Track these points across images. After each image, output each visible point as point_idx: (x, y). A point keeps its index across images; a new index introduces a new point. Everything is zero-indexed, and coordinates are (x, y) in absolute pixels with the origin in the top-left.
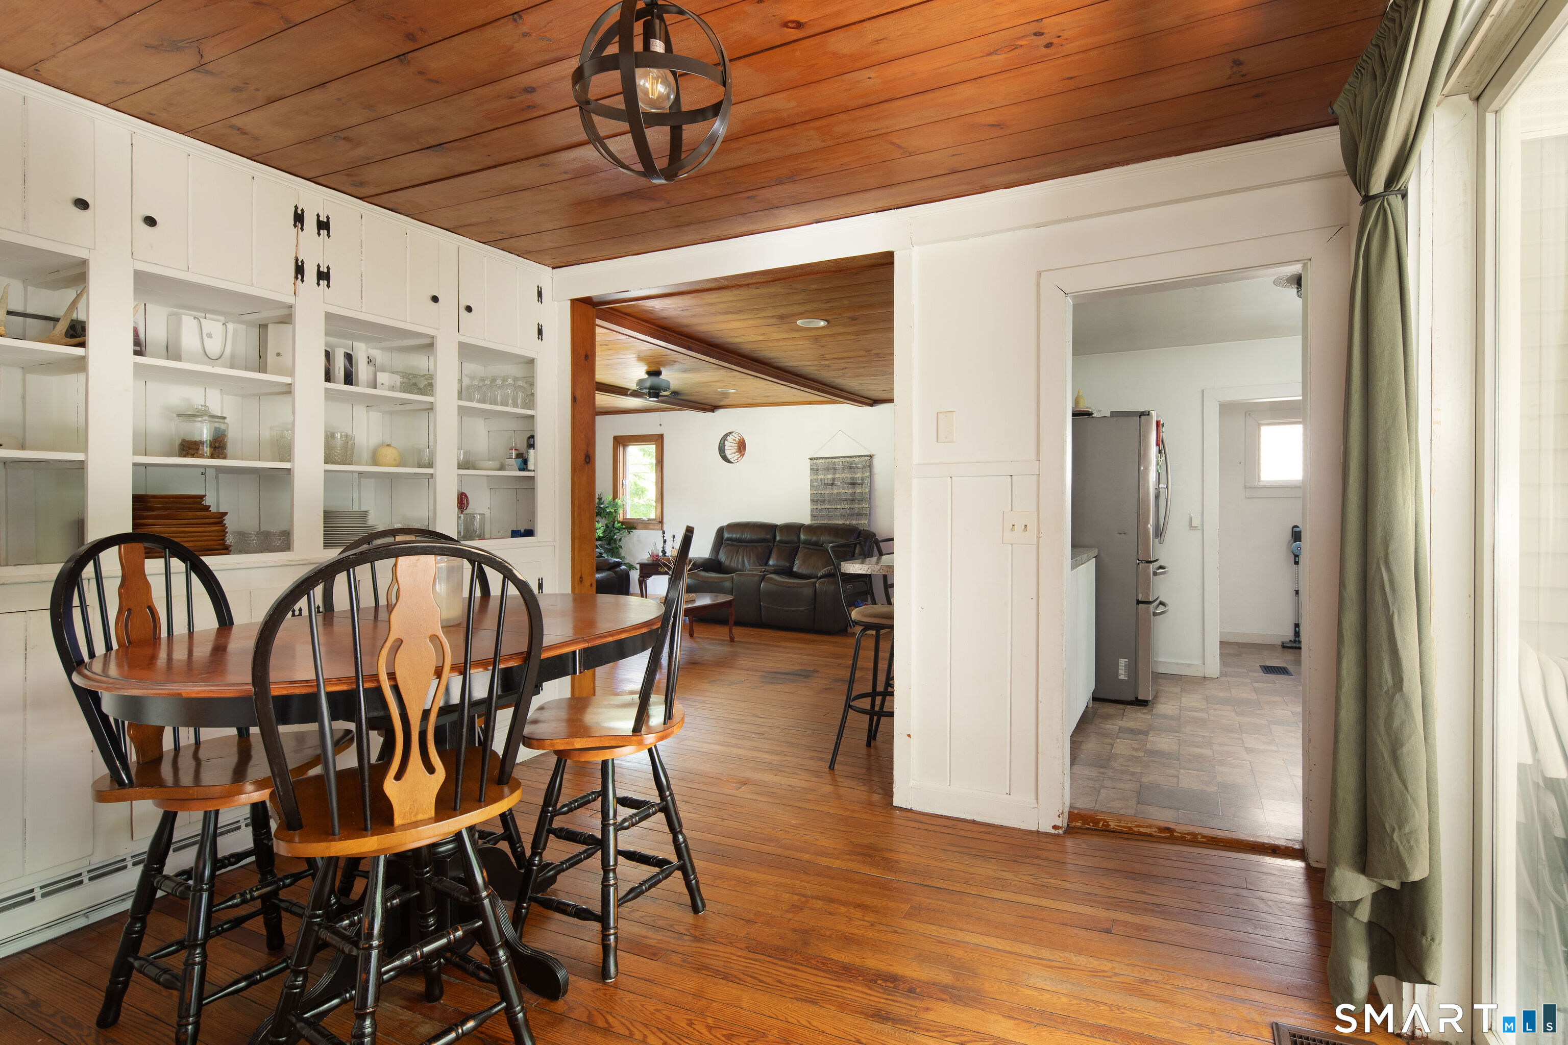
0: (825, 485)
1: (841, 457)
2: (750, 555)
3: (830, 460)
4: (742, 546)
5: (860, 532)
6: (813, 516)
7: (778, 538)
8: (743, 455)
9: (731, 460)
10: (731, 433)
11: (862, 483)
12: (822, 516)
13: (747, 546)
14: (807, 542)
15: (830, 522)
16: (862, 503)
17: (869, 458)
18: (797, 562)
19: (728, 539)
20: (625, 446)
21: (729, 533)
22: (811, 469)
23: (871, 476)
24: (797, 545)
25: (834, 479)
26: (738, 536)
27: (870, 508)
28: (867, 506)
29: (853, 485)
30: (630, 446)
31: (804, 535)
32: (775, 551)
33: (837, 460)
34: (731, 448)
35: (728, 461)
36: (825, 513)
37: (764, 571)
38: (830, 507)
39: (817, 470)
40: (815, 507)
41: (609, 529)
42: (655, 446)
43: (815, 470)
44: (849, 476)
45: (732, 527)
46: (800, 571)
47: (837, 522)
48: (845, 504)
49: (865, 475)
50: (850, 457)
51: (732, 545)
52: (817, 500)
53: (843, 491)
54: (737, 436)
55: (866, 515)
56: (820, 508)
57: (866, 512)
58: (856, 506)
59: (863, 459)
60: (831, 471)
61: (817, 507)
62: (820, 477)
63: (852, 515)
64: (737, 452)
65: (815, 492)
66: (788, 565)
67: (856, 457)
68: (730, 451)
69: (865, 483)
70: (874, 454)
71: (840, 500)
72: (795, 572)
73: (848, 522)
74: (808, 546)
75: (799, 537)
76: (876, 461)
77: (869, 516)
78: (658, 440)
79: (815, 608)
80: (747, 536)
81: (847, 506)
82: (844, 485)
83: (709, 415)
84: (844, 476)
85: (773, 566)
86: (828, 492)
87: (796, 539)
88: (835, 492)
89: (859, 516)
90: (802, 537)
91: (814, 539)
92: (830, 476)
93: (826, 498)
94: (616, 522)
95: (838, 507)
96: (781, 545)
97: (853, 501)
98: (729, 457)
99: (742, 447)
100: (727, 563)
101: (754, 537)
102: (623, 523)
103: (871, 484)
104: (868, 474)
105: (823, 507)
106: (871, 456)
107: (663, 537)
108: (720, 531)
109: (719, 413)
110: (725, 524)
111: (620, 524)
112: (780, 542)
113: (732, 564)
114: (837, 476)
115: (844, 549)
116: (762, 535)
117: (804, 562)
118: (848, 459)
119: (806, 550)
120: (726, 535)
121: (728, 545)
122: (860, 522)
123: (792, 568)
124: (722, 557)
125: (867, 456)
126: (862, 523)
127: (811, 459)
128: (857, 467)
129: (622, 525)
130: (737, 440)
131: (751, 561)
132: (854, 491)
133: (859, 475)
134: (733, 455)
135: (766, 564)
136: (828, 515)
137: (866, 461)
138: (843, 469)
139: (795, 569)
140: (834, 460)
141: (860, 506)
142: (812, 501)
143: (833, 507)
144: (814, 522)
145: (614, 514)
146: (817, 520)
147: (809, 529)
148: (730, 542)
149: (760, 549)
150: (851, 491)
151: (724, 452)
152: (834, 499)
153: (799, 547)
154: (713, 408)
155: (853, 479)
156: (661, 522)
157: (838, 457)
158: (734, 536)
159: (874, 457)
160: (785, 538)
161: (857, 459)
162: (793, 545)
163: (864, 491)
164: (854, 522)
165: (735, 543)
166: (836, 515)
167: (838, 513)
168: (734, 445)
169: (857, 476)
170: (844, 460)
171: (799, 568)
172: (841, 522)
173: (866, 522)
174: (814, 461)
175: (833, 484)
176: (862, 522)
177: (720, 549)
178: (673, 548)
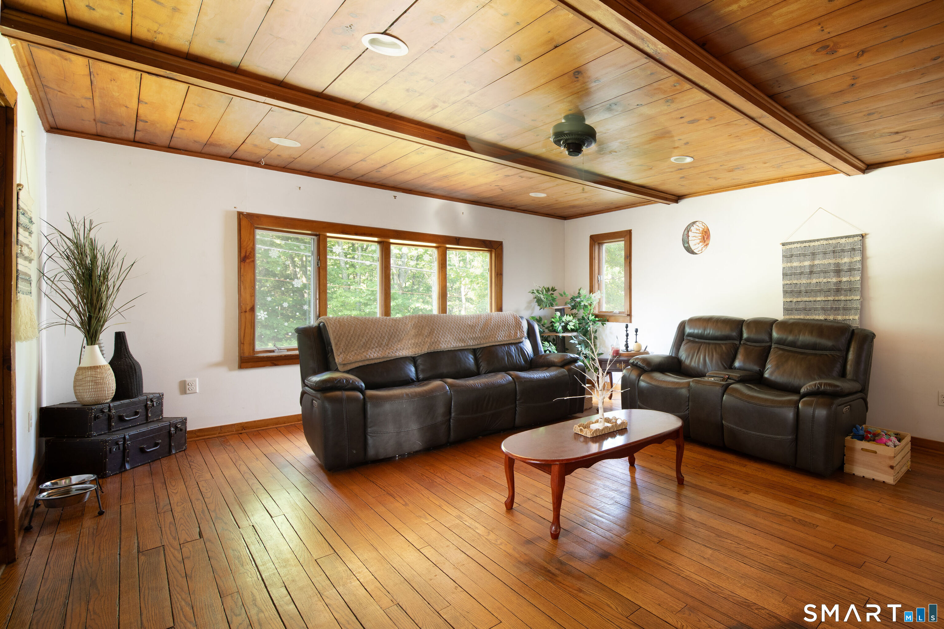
0: (801, 273)
1: (822, 240)
2: (713, 356)
3: (807, 244)
4: (705, 343)
5: (853, 330)
6: (787, 310)
7: (745, 335)
8: (707, 245)
9: (695, 251)
10: (694, 223)
11: (850, 270)
12: (797, 310)
13: (709, 344)
14: (780, 342)
15: (808, 317)
16: (850, 295)
17: (860, 238)
18: (768, 366)
19: (690, 335)
20: (600, 244)
21: (690, 328)
22: (784, 256)
23: (863, 260)
24: (769, 344)
25: (812, 266)
26: (700, 331)
27: (863, 301)
28: (858, 298)
29: (838, 271)
30: (605, 244)
31: (777, 333)
32: (741, 351)
33: (817, 243)
34: (694, 238)
35: (693, 252)
36: (801, 306)
37: (728, 378)
38: (807, 299)
39: (792, 256)
40: (789, 300)
41: (582, 320)
42: (623, 242)
43: (788, 256)
44: (832, 261)
45: (694, 321)
46: (773, 378)
47: (817, 317)
48: (827, 296)
49: (855, 260)
50: (834, 238)
51: (693, 342)
52: (792, 292)
53: (825, 280)
54: (700, 225)
55: (856, 309)
56: (795, 300)
57: (857, 305)
58: (842, 298)
59: (851, 240)
60: (808, 257)
61: (791, 299)
62: (795, 264)
63: (837, 309)
64: (701, 242)
65: (788, 282)
66: (756, 368)
67: (842, 238)
68: (694, 243)
69: (854, 270)
70: (867, 232)
71: (820, 291)
72: (766, 378)
73: (831, 318)
74: (782, 347)
75: (771, 335)
76: (869, 241)
77: (862, 310)
78: (627, 235)
79: (796, 439)
80: (710, 331)
81: (830, 298)
82: (825, 272)
83: (673, 205)
84: (826, 262)
85: (740, 369)
86: (804, 282)
87: (766, 338)
88: (814, 281)
89: (846, 310)
90: (775, 335)
91: (790, 338)
92: (807, 263)
93: (803, 289)
94: (591, 315)
95: (818, 299)
96: (749, 343)
97: (838, 291)
98: (693, 247)
99: (706, 236)
100: (687, 362)
101: (718, 333)
102: (596, 316)
103: (863, 270)
104: (858, 258)
105: (799, 299)
106: (862, 236)
107: (627, 331)
108: (682, 326)
109: (683, 203)
110: (687, 318)
111: (593, 317)
112: (748, 340)
113: (693, 364)
114: (816, 262)
115: (833, 353)
116: (726, 331)
117: (778, 367)
118: (831, 242)
119: (780, 352)
120: (688, 330)
121: (690, 341)
122: (847, 317)
123: (761, 373)
124: (683, 355)
125: (857, 236)
126: (853, 319)
127: (783, 245)
128: (843, 251)
129: (595, 317)
130: (701, 229)
131: (714, 361)
132: (839, 279)
133: (846, 260)
134: (697, 246)
135: (730, 366)
136: (805, 309)
137: (855, 242)
138: (825, 253)
139: (766, 375)
140: (812, 244)
141: (848, 298)
142: (785, 292)
143: (811, 299)
144: (787, 317)
145: (589, 307)
146: (791, 314)
147: (783, 325)
148: (691, 339)
149: (724, 347)
150: (834, 280)
151: (688, 243)
152: (812, 290)
153: (770, 347)
154: (677, 198)
155: (838, 265)
156: (630, 315)
157: (818, 240)
158: (696, 331)
159: (867, 236)
160: (753, 336)
161: (843, 241)
162: (764, 344)
163: (853, 279)
164: (840, 318)
165: (697, 340)
166: (816, 309)
167: (818, 306)
168: (697, 235)
169: (843, 262)
170: (825, 242)
171: (771, 374)
172: (822, 317)
173: (857, 317)
174: (788, 247)
175: (811, 272)
176: (851, 318)
177: (680, 346)
178: (636, 342)
